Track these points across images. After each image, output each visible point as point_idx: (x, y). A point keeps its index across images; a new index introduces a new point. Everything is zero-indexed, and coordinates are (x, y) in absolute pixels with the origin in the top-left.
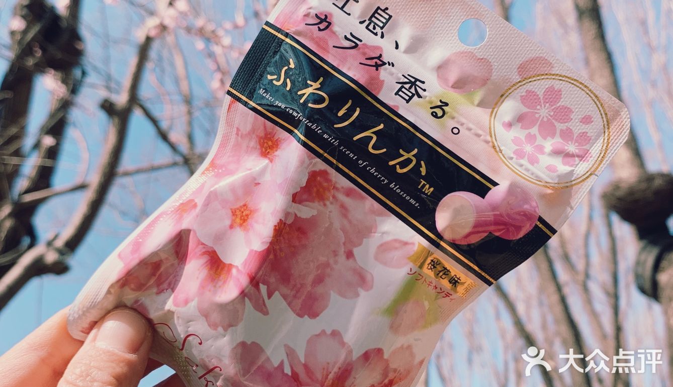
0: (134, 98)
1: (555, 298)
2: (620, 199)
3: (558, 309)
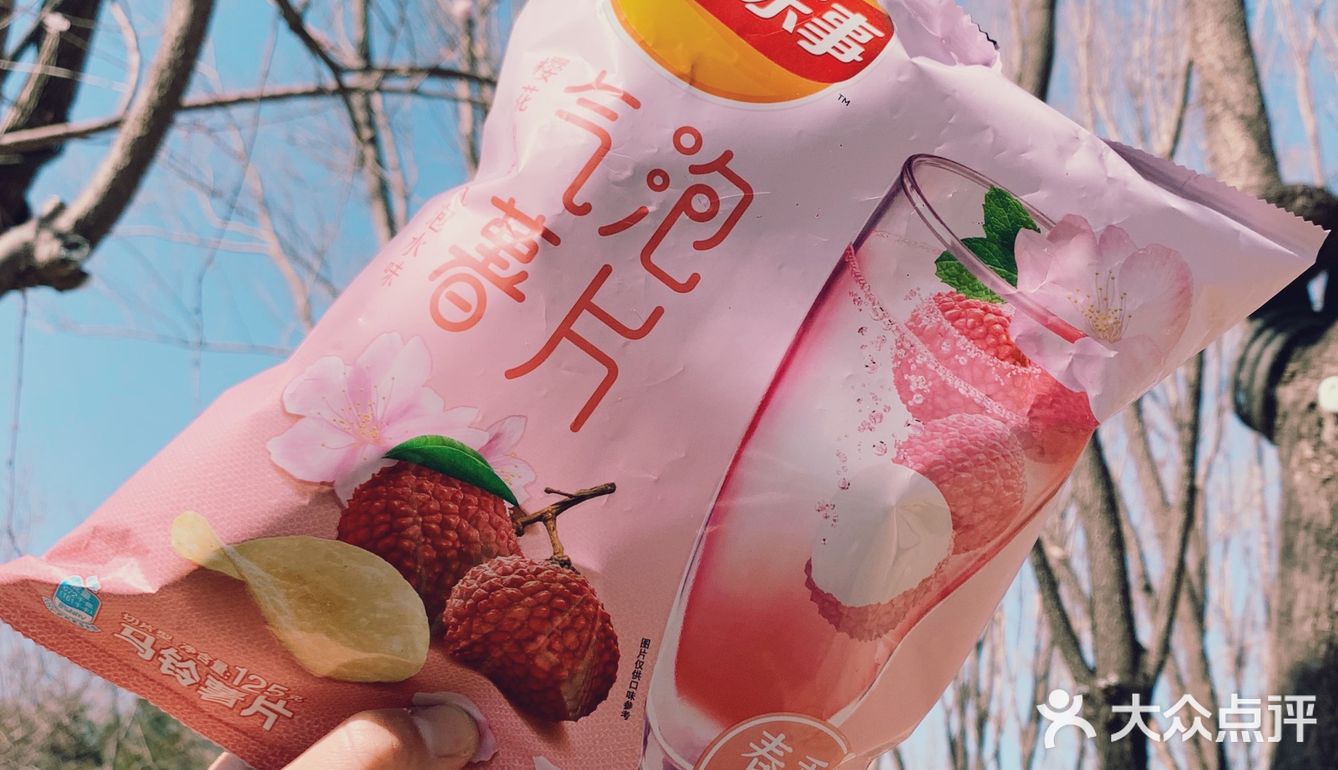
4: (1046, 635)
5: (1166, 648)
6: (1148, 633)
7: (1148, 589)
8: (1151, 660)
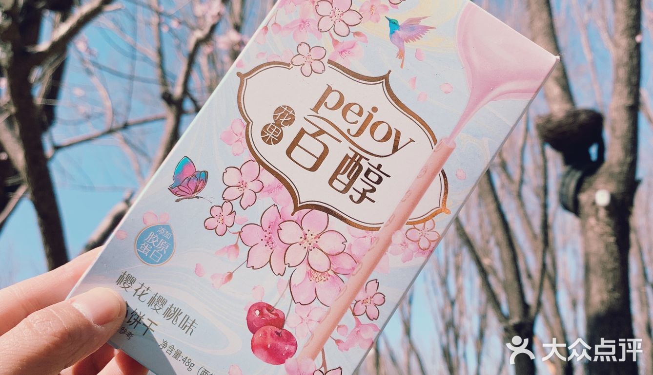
0: (186, 91)
1: (492, 207)
2: (550, 131)
3: (495, 217)
4: (484, 297)
5: (539, 304)
6: (530, 297)
7: (529, 276)
8: (533, 310)
